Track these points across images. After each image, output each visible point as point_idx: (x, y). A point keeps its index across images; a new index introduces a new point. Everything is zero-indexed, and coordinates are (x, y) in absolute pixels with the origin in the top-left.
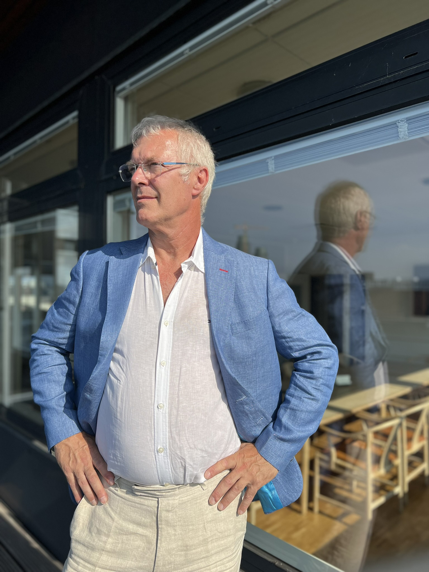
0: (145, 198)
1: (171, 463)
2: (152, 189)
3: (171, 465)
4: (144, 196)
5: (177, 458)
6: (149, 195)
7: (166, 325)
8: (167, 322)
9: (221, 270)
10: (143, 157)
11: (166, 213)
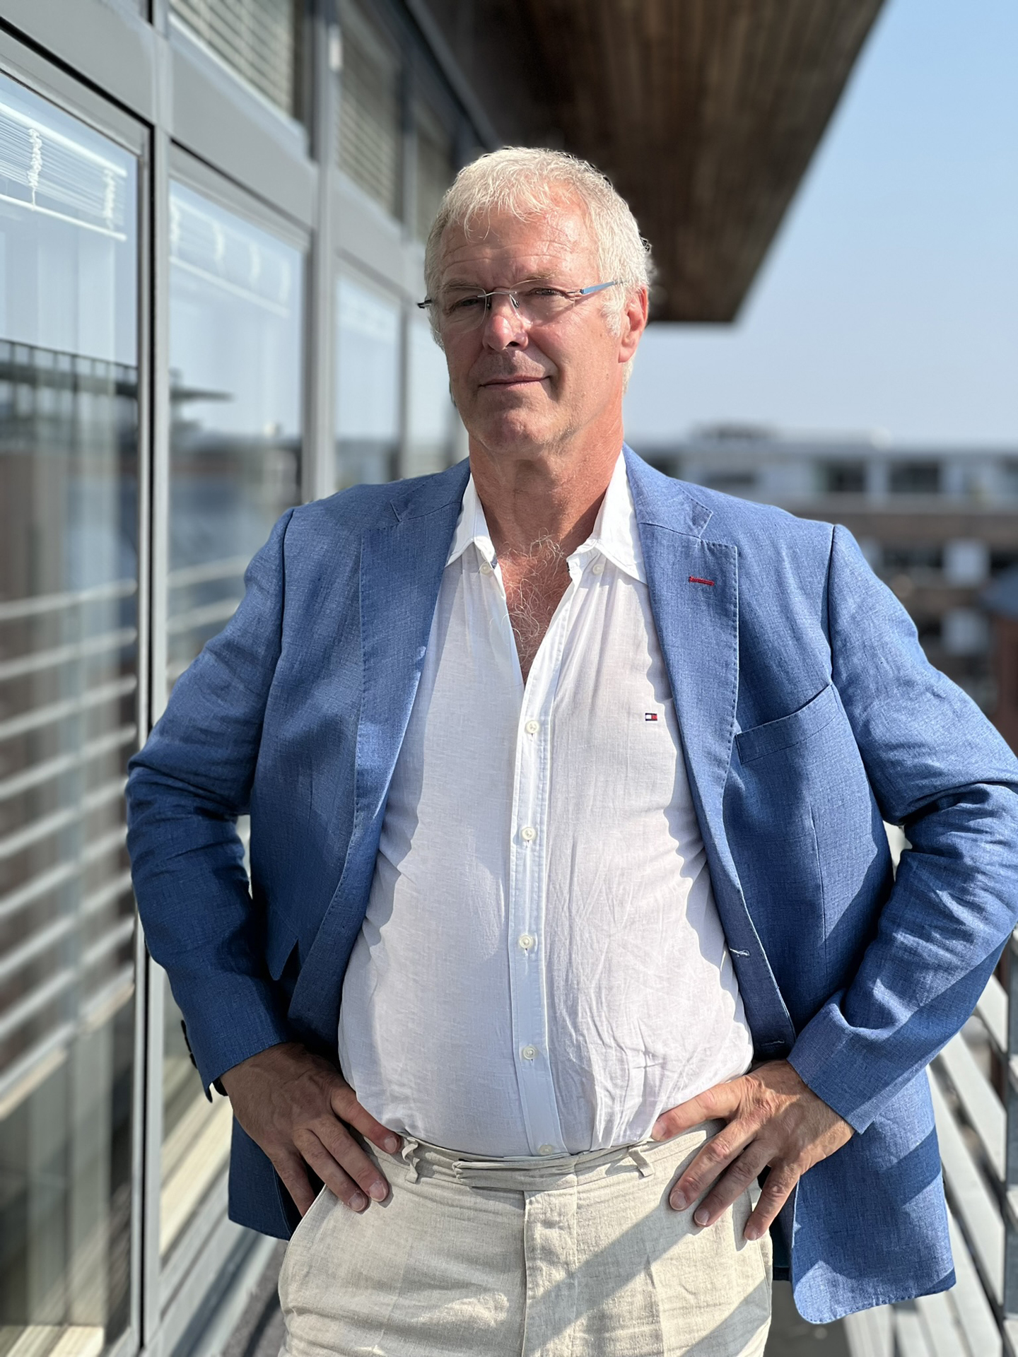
0: (522, 380)
1: (556, 1086)
3: (557, 1091)
4: (521, 377)
5: (570, 1072)
6: (530, 374)
7: (531, 731)
8: (533, 723)
9: (694, 581)
10: (514, 271)
11: (572, 416)
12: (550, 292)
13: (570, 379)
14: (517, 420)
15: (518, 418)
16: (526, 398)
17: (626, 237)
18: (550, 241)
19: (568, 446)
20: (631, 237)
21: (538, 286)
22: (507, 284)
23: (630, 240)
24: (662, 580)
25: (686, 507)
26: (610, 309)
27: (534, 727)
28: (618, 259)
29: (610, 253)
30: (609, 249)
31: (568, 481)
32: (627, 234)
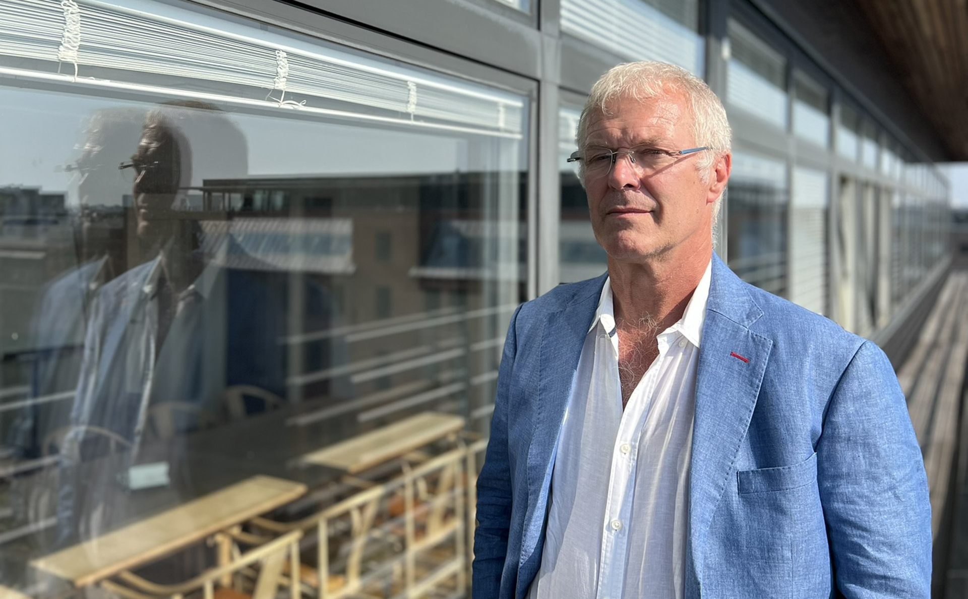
0: (632, 211)
2: (647, 195)
4: (632, 209)
6: (641, 207)
7: (624, 451)
8: (626, 446)
9: (734, 355)
10: (632, 138)
11: (670, 238)
12: (658, 152)
13: (669, 213)
14: (629, 238)
15: (630, 237)
16: (636, 223)
17: (717, 117)
18: (660, 117)
19: (667, 257)
20: (721, 118)
21: (649, 148)
22: (627, 146)
23: (720, 120)
24: (710, 349)
25: (746, 306)
26: (702, 165)
27: (626, 448)
28: (709, 132)
29: (704, 127)
30: (703, 124)
31: (667, 279)
32: (718, 116)
